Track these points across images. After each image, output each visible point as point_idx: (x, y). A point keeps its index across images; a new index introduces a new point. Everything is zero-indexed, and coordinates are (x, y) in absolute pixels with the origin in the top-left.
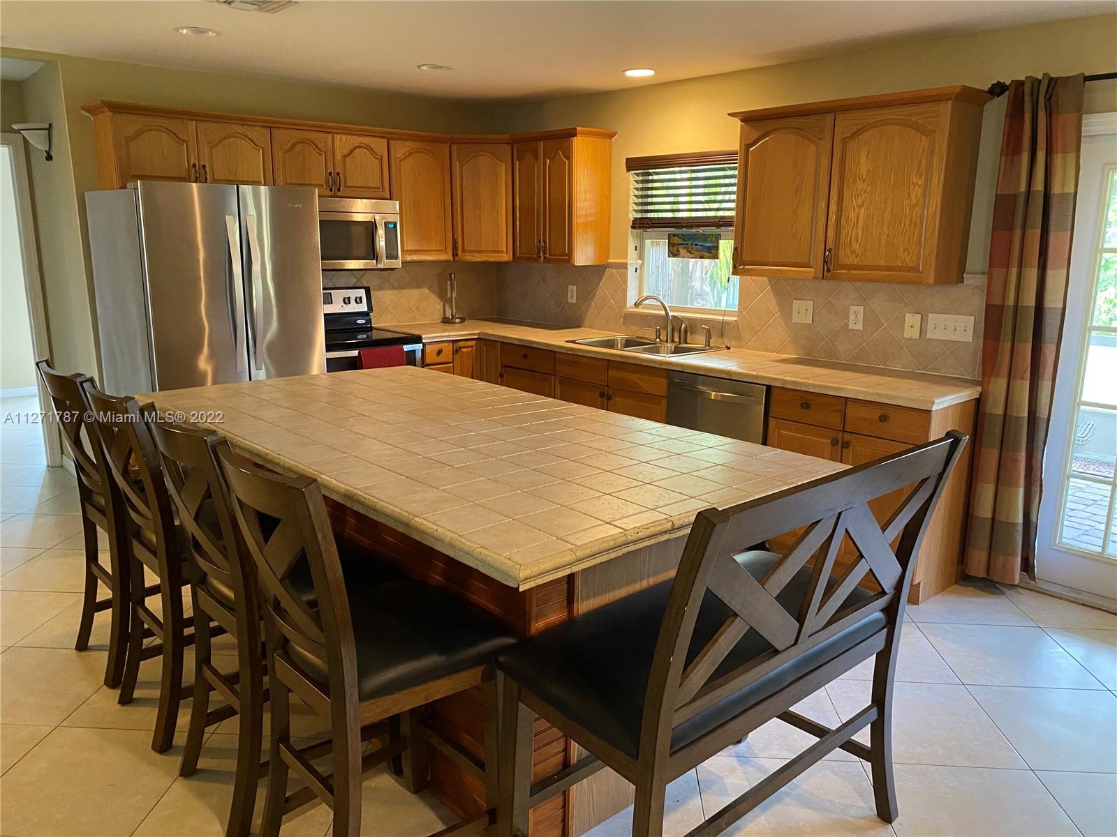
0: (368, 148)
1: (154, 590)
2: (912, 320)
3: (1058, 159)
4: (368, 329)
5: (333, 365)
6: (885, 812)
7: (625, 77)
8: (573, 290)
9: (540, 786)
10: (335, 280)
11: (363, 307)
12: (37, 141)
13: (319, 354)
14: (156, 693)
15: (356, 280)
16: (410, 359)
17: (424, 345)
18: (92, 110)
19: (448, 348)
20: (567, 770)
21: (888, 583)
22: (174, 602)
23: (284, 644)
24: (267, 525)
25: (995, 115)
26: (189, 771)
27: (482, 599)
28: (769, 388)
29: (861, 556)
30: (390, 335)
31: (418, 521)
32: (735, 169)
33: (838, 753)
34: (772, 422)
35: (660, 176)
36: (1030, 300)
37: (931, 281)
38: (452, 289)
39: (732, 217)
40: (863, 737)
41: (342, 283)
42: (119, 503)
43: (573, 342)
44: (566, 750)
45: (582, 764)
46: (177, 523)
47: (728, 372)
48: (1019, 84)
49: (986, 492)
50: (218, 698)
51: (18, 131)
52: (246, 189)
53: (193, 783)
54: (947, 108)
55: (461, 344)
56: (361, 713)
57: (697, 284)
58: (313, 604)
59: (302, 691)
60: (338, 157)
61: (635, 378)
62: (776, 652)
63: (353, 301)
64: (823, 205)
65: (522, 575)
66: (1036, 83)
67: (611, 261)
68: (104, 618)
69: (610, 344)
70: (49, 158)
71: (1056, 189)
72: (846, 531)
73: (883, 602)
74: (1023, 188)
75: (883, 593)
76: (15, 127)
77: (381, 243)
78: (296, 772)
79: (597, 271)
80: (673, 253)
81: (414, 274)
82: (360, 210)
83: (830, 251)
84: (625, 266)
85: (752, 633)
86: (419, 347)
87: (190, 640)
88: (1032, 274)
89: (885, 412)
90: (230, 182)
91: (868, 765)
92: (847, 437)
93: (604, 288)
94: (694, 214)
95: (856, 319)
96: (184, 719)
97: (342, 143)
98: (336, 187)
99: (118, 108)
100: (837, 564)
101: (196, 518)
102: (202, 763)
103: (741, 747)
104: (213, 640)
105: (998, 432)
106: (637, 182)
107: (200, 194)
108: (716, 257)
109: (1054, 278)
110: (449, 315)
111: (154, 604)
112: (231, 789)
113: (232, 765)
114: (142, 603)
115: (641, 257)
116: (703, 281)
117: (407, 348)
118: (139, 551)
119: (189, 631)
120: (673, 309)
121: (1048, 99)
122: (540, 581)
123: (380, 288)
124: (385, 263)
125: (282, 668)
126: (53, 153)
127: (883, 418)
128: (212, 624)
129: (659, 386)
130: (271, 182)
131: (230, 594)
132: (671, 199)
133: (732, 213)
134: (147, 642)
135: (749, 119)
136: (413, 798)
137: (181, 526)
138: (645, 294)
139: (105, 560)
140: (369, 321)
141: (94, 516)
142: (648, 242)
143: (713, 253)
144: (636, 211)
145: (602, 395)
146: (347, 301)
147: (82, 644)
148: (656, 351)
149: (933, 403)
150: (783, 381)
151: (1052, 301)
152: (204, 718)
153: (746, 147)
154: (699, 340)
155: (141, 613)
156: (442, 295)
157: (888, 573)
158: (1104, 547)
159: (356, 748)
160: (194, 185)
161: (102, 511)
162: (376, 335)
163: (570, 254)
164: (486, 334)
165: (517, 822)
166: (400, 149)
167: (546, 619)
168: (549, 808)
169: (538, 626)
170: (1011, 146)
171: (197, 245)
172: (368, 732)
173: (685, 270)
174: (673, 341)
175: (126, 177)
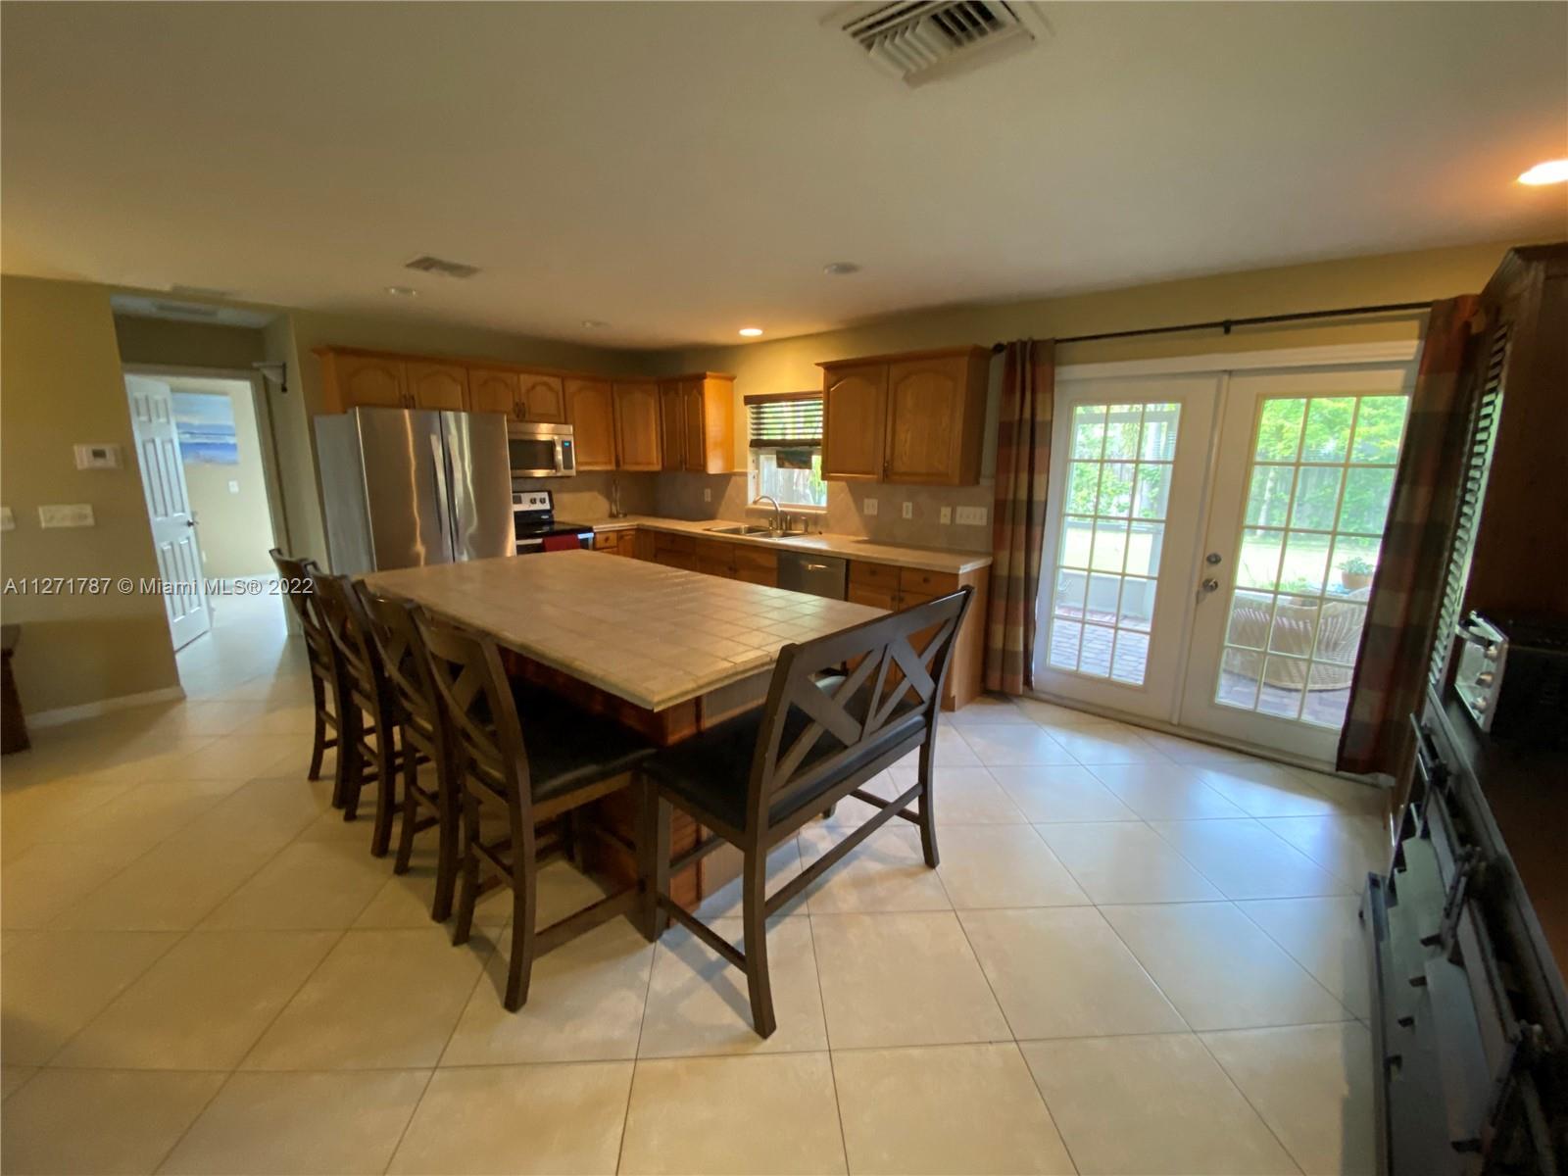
0: (545, 384)
1: (370, 731)
2: (946, 511)
3: (1040, 397)
4: (551, 522)
5: (521, 550)
6: (931, 860)
7: (741, 336)
8: (708, 493)
9: (679, 859)
10: (523, 485)
11: (547, 506)
12: (274, 377)
13: (512, 542)
14: (373, 810)
15: (540, 485)
16: (584, 544)
17: (595, 534)
18: (318, 351)
19: (613, 537)
20: (699, 846)
21: (925, 694)
22: (387, 739)
23: (472, 765)
24: (454, 670)
25: (997, 366)
26: (402, 869)
27: (632, 722)
28: (848, 562)
29: (904, 676)
30: (568, 527)
31: (578, 664)
32: (820, 404)
33: (896, 820)
34: (850, 586)
35: (769, 408)
36: (1023, 495)
37: (957, 481)
38: (616, 490)
39: (819, 440)
40: (913, 807)
41: (528, 488)
42: (340, 660)
43: (708, 530)
44: (698, 831)
45: (710, 841)
46: (387, 675)
47: (820, 551)
48: (1012, 345)
49: (998, 630)
50: (424, 811)
51: (258, 369)
52: (450, 415)
53: (404, 879)
54: (964, 362)
55: (624, 533)
56: (535, 813)
57: (801, 488)
58: (494, 734)
59: (491, 802)
60: (523, 390)
61: (754, 555)
62: (846, 747)
63: (538, 502)
64: (882, 430)
65: (656, 699)
66: (1024, 344)
67: (736, 470)
68: (331, 754)
69: (736, 531)
70: (284, 390)
71: (1039, 418)
72: (892, 658)
73: (922, 708)
74: (1017, 417)
75: (922, 702)
76: (255, 365)
77: (560, 457)
78: (487, 865)
79: (725, 479)
80: (780, 465)
81: (584, 481)
82: (544, 432)
83: (888, 463)
84: (745, 475)
85: (827, 734)
86: (590, 535)
87: (400, 768)
88: (1024, 477)
89: (927, 576)
90: (434, 409)
91: (918, 827)
92: (902, 594)
93: (731, 491)
94: (797, 437)
95: (907, 510)
96: (397, 829)
97: (526, 380)
98: (523, 414)
99: (341, 351)
100: (886, 682)
101: (400, 670)
102: (412, 862)
103: (831, 820)
104: (419, 768)
105: (1005, 590)
106: (753, 413)
107: (410, 416)
108: (810, 467)
109: (1039, 480)
110: (614, 511)
111: (371, 740)
112: (433, 881)
113: (433, 862)
114: (361, 740)
115: (757, 467)
116: (805, 485)
117: (581, 536)
118: (357, 698)
119: (399, 761)
120: (780, 505)
121: (1032, 356)
122: (671, 704)
123: (560, 491)
124: (562, 472)
125: (472, 784)
126: (288, 386)
127: (926, 580)
128: (418, 755)
129: (771, 562)
130: (469, 410)
131: (429, 727)
132: (781, 426)
133: (820, 437)
134: (367, 771)
135: (830, 367)
136: (584, 879)
137: (390, 677)
138: (762, 494)
139: (331, 708)
140: (551, 516)
141: (321, 672)
142: (762, 457)
143: (807, 464)
144: (754, 435)
145: (730, 569)
146: (533, 501)
147: (314, 774)
148: (770, 536)
149: (959, 569)
150: (858, 556)
151: (1038, 496)
152: (412, 828)
153: (828, 387)
154: (799, 529)
155: (361, 749)
156: (609, 497)
157: (925, 687)
158: (1110, 673)
159: (531, 844)
160: (406, 412)
161: (327, 668)
162: (556, 527)
163: (704, 466)
164: (643, 525)
165: (661, 888)
166: (573, 386)
167: (679, 733)
168: (686, 876)
169: (673, 738)
170: (1009, 388)
171: (409, 458)
172: (540, 831)
173: (791, 478)
174: (781, 529)
175: (348, 403)
